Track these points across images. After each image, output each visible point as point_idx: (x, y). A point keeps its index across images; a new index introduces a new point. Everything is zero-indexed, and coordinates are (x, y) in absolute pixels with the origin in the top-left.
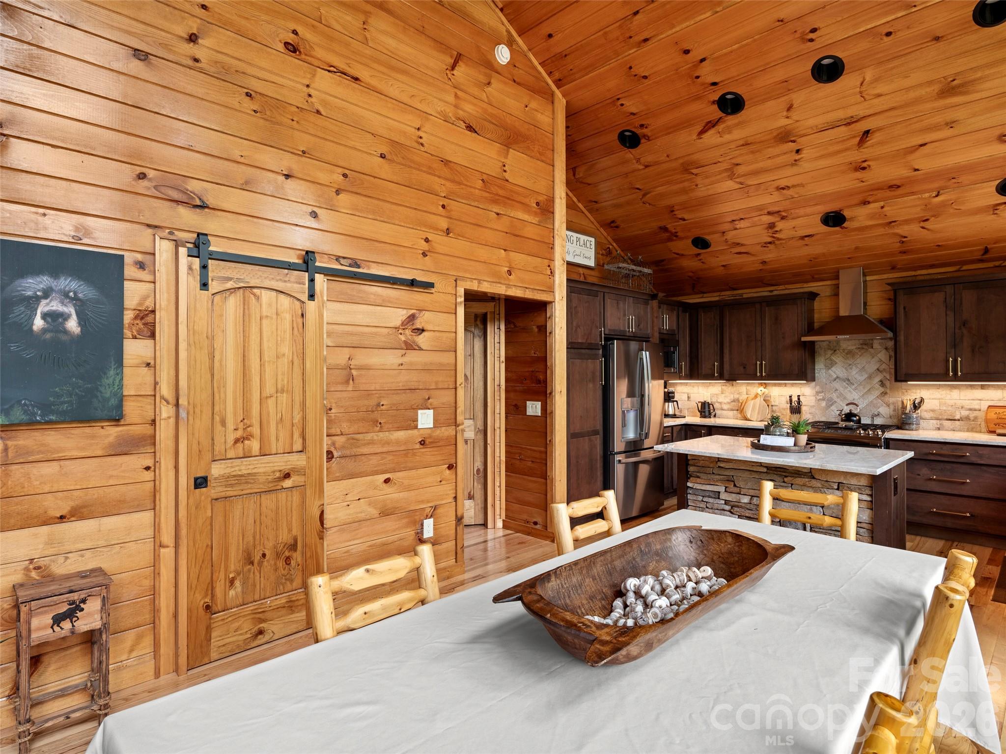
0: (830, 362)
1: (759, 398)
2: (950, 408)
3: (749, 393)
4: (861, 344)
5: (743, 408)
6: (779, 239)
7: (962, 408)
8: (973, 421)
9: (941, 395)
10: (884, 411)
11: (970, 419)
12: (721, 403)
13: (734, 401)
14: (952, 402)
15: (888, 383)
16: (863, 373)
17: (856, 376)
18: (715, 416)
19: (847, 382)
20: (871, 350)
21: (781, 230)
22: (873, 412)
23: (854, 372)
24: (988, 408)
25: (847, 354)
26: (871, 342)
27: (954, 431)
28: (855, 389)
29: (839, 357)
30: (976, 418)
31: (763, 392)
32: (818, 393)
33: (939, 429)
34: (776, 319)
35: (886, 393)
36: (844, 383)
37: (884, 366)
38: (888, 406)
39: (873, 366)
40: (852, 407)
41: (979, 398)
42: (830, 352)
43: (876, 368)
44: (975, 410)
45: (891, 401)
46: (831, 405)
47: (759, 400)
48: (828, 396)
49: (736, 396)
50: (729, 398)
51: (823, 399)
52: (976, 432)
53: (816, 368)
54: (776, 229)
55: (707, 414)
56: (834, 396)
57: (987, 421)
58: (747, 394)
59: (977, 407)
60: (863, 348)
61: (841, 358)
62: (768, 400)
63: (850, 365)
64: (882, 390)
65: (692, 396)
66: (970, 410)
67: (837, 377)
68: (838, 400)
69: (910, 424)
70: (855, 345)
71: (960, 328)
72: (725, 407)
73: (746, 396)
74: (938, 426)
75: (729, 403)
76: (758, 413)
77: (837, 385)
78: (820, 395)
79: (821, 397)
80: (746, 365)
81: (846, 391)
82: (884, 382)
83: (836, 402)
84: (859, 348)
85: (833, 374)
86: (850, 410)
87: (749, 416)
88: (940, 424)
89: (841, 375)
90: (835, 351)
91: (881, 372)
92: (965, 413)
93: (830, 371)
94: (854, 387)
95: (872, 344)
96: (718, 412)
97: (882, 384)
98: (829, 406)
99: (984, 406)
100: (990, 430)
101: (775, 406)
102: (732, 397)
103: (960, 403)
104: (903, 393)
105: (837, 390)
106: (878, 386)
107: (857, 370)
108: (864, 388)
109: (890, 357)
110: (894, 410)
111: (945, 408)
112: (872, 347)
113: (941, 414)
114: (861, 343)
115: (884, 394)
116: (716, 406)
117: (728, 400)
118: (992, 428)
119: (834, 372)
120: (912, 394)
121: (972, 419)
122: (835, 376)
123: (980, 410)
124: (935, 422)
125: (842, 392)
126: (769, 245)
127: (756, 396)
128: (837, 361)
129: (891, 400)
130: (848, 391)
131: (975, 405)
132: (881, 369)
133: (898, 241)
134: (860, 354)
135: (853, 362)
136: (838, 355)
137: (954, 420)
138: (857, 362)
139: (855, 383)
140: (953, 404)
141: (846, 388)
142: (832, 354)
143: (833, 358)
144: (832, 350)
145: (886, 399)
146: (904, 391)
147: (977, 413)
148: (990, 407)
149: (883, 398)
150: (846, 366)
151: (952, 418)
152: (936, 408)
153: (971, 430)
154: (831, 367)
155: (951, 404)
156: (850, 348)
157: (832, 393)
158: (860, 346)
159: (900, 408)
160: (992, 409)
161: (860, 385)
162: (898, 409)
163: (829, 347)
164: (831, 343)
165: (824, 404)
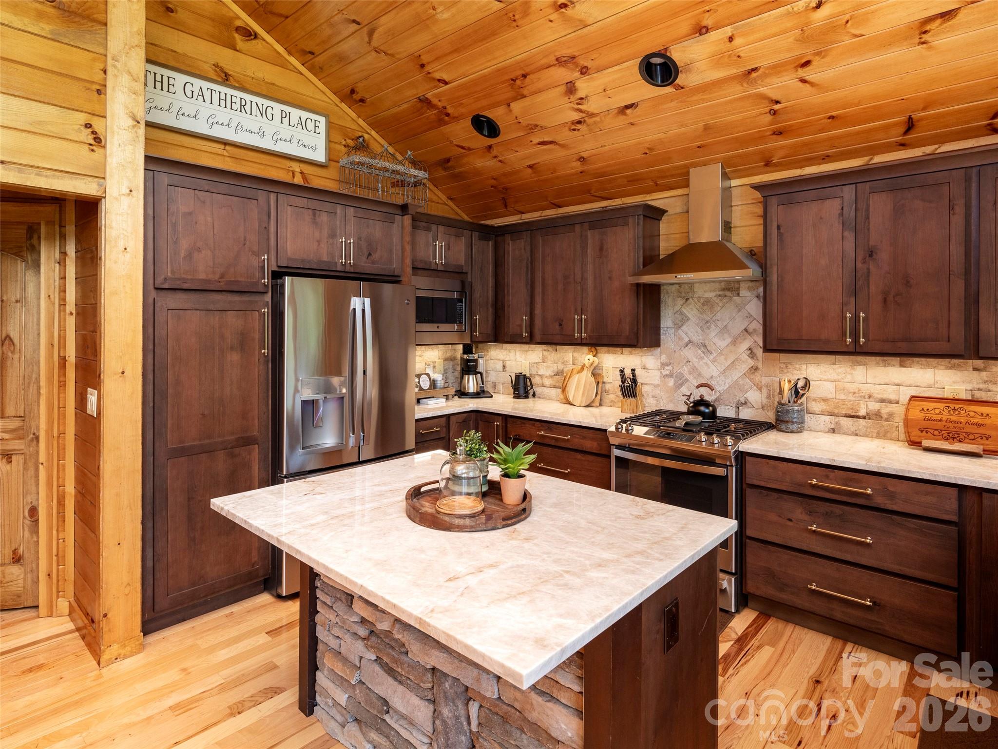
0: (680, 317)
1: (586, 371)
2: (851, 397)
3: (575, 362)
4: (723, 290)
5: (566, 386)
6: (589, 114)
7: (870, 397)
8: (887, 420)
9: (838, 374)
10: (755, 396)
11: (881, 417)
12: (541, 376)
13: (557, 374)
14: (853, 387)
15: (759, 354)
16: (726, 335)
17: (716, 340)
18: (534, 395)
19: (702, 349)
20: (736, 298)
22: (738, 398)
23: (713, 334)
24: (910, 400)
25: (703, 304)
26: (737, 286)
27: (857, 435)
28: (714, 361)
29: (692, 310)
30: (891, 415)
31: (591, 361)
32: (663, 365)
33: (833, 431)
34: (602, 249)
35: (756, 369)
36: (700, 352)
37: (755, 325)
38: (760, 389)
39: (739, 324)
40: (703, 391)
41: (897, 381)
42: (680, 302)
43: (743, 327)
44: (890, 402)
45: (764, 382)
46: (681, 385)
47: (586, 375)
48: (677, 370)
49: (561, 367)
50: (552, 369)
51: (671, 375)
52: (891, 439)
53: (662, 326)
55: (522, 391)
56: (685, 370)
57: (907, 422)
58: (573, 364)
59: (893, 397)
60: (726, 296)
61: (695, 311)
62: (599, 374)
63: (707, 322)
64: (751, 363)
65: (508, 364)
66: (883, 401)
67: (690, 341)
68: (691, 378)
69: (787, 422)
70: (714, 291)
71: (864, 262)
72: (547, 382)
73: (571, 368)
74: (833, 426)
75: (551, 377)
77: (689, 353)
78: (667, 368)
79: (668, 372)
80: (562, 321)
81: (701, 363)
82: (755, 351)
83: (687, 380)
84: (720, 296)
85: (684, 336)
86: (702, 396)
88: (836, 423)
89: (695, 338)
90: (687, 300)
91: (750, 334)
92: (874, 406)
93: (680, 331)
94: (712, 357)
95: (738, 289)
96: (538, 390)
97: (752, 353)
98: (678, 386)
99: (905, 395)
100: (913, 439)
102: (555, 368)
103: (866, 389)
104: (781, 370)
105: (688, 361)
106: (745, 357)
107: (718, 330)
108: (726, 359)
110: (768, 397)
111: (843, 397)
112: (738, 295)
113: (838, 407)
114: (723, 287)
115: (754, 369)
116: (536, 380)
117: (549, 372)
118: (915, 434)
119: (686, 334)
120: (795, 371)
121: (885, 416)
122: (687, 340)
123: (897, 403)
124: (827, 418)
125: (696, 365)
126: (579, 126)
127: (583, 368)
128: (689, 316)
130: (704, 363)
131: (890, 393)
132: (750, 330)
133: (768, 111)
134: (720, 304)
135: (711, 316)
136: (691, 307)
137: (858, 417)
138: (717, 318)
139: (713, 352)
140: (856, 391)
141: (702, 358)
142: (684, 304)
143: (685, 311)
144: (683, 298)
145: (757, 377)
146: (783, 366)
147: (892, 408)
148: (913, 398)
149: (752, 376)
150: (701, 324)
151: (854, 414)
152: (830, 396)
153: (883, 435)
154: (682, 325)
155: (853, 391)
156: (707, 295)
157: (683, 366)
158: (721, 293)
159: (776, 394)
160: (918, 403)
161: (721, 354)
162: (773, 395)
163: (679, 292)
164: (683, 287)
165: (671, 383)
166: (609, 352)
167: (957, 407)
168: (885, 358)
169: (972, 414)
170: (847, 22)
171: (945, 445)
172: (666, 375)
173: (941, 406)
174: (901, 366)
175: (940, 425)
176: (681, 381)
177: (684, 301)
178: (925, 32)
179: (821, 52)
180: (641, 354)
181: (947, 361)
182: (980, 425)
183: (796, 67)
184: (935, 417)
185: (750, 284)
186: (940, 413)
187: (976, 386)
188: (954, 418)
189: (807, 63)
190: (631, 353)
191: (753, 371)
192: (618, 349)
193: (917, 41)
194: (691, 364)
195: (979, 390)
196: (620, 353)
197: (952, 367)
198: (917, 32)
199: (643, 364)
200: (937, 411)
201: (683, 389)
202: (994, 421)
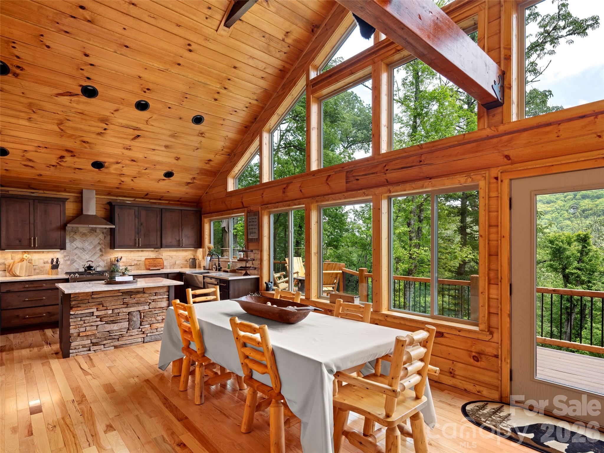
0: (73, 239)
1: (25, 261)
5: (11, 269)
6: (60, 165)
10: (102, 264)
14: (130, 258)
15: (103, 250)
16: (91, 245)
17: (88, 247)
19: (82, 250)
21: (66, 161)
23: (87, 245)
25: (82, 235)
26: (95, 229)
28: (87, 254)
29: (78, 236)
30: (140, 264)
31: (28, 257)
32: (65, 256)
35: (103, 255)
37: (102, 242)
38: (104, 261)
39: (96, 241)
40: (89, 263)
41: (141, 255)
42: (72, 233)
46: (73, 263)
47: (25, 263)
48: (71, 258)
51: (69, 260)
52: (140, 270)
54: (63, 160)
56: (75, 258)
57: (145, 265)
59: (140, 259)
62: (32, 262)
63: (84, 240)
64: (101, 253)
66: (138, 261)
67: (77, 247)
68: (78, 260)
71: (140, 226)
73: (12, 261)
77: (76, 251)
79: (67, 259)
80: (21, 240)
83: (76, 261)
86: (89, 265)
87: (18, 274)
89: (79, 246)
90: (76, 233)
91: (100, 244)
92: (136, 262)
93: (73, 244)
94: (86, 252)
97: (101, 250)
98: (72, 263)
99: (143, 259)
103: (134, 258)
104: (111, 255)
105: (77, 254)
106: (99, 251)
107: (88, 243)
108: (92, 253)
109: (105, 237)
110: (107, 263)
111: (128, 261)
112: (96, 232)
113: (127, 264)
114: (91, 230)
115: (102, 255)
118: (148, 267)
119: (75, 245)
120: (115, 255)
125: (79, 255)
126: (51, 167)
127: (22, 260)
128: (77, 238)
129: (105, 258)
131: (139, 259)
134: (89, 235)
135: (86, 239)
138: (88, 239)
139: (87, 250)
141: (82, 253)
143: (75, 237)
145: (103, 258)
146: (111, 253)
147: (140, 262)
148: (146, 259)
149: (101, 257)
150: (82, 241)
151: (131, 265)
152: (125, 261)
156: (84, 232)
157: (74, 256)
158: (89, 232)
159: (109, 262)
161: (89, 251)
163: (72, 230)
164: (75, 228)
165: (69, 262)
166: (36, 252)
167: (155, 260)
169: (158, 261)
170: (148, 174)
171: (155, 268)
176: (73, 262)
177: (74, 233)
180: (54, 253)
181: (151, 249)
182: (159, 263)
184: (151, 263)
185: (102, 229)
188: (154, 262)
190: (48, 253)
195: (156, 256)
196: (42, 253)
199: (54, 256)
200: (152, 261)
201: (74, 264)
202: (162, 262)
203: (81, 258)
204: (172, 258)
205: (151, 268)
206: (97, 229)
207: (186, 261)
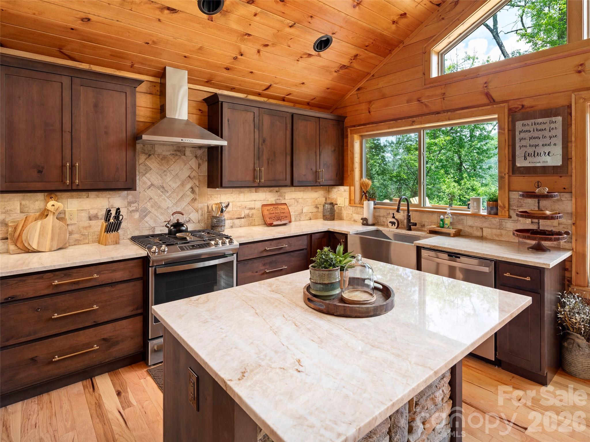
0: (144, 168)
1: (50, 217)
2: (240, 209)
3: (26, 210)
4: (175, 151)
5: (20, 235)
7: (245, 208)
8: (251, 217)
9: (234, 199)
10: (194, 216)
11: (249, 216)
14: (239, 204)
15: (197, 190)
16: (177, 180)
17: (171, 183)
19: (161, 189)
20: (183, 157)
23: (169, 179)
24: (262, 206)
25: (162, 159)
26: (184, 149)
27: (241, 227)
28: (168, 197)
29: (153, 163)
30: (253, 214)
31: (56, 207)
32: (130, 203)
34: (96, 106)
36: (159, 191)
37: (194, 174)
38: (197, 212)
39: (185, 173)
40: (178, 217)
41: (254, 199)
42: (144, 157)
43: (188, 175)
44: (252, 209)
45: (199, 207)
47: (50, 220)
48: (141, 206)
51: (136, 210)
52: (253, 226)
56: (148, 205)
57: (263, 216)
59: (253, 206)
60: (177, 155)
61: (156, 164)
63: (165, 171)
64: (192, 196)
66: (250, 209)
67: (152, 185)
68: (153, 210)
70: (169, 151)
71: (262, 145)
74: (232, 225)
76: (52, 239)
77: (151, 193)
78: (133, 205)
79: (134, 208)
80: (43, 168)
81: (160, 199)
82: (194, 189)
83: (150, 212)
84: (173, 154)
86: (178, 220)
88: (233, 223)
89: (155, 183)
90: (150, 155)
91: (191, 179)
92: (247, 212)
93: (144, 178)
94: (168, 195)
95: (185, 151)
97: (193, 191)
98: (142, 218)
99: (258, 205)
100: (268, 223)
101: (72, 224)
103: (244, 204)
104: (208, 199)
105: (151, 199)
106: (189, 193)
107: (172, 177)
108: (177, 195)
109: (199, 165)
110: (202, 215)
111: (235, 209)
112: (185, 155)
113: (233, 214)
114: (175, 149)
115: (194, 200)
118: (269, 221)
119: (149, 179)
120: (215, 199)
122: (149, 184)
123: (255, 209)
125: (157, 201)
127: (45, 214)
128: (151, 167)
129: (200, 205)
130: (162, 199)
132: (192, 176)
133: (234, 56)
134: (174, 160)
135: (167, 168)
136: (153, 160)
137: (241, 218)
138: (171, 169)
139: (169, 191)
140: (241, 206)
141: (161, 196)
142: (147, 158)
143: (148, 163)
144: (146, 154)
145: (196, 204)
146: (209, 196)
147: (253, 211)
148: (264, 206)
149: (193, 204)
150: (160, 173)
151: (239, 217)
152: (230, 210)
153: (250, 225)
154: (146, 173)
155: (239, 206)
156: (164, 153)
157: (146, 203)
158: (174, 153)
159: (206, 212)
160: (265, 207)
161: (173, 192)
162: (204, 213)
163: (143, 149)
164: (146, 146)
165: (137, 216)
166: (72, 197)
167: (276, 207)
168: (251, 189)
169: (281, 209)
170: (291, 39)
171: (279, 223)
172: (133, 211)
173: (272, 207)
174: (256, 192)
175: (274, 215)
176: (145, 214)
177: (147, 156)
178: (301, 57)
179: (275, 44)
180: (109, 196)
181: (269, 189)
182: (284, 213)
183: (262, 45)
184: (272, 212)
185: (192, 149)
186: (273, 211)
187: (277, 198)
188: (277, 212)
189: (267, 45)
190: (98, 196)
191: (193, 201)
192: (84, 193)
193: (297, 59)
194: (153, 200)
195: (278, 199)
196: (85, 197)
197: (270, 191)
198: (300, 56)
199: (110, 204)
200: (272, 210)
201: (147, 219)
202: (287, 210)
203: (159, 207)
204: (298, 202)
205: (275, 223)
206: (187, 149)
207: (317, 207)
